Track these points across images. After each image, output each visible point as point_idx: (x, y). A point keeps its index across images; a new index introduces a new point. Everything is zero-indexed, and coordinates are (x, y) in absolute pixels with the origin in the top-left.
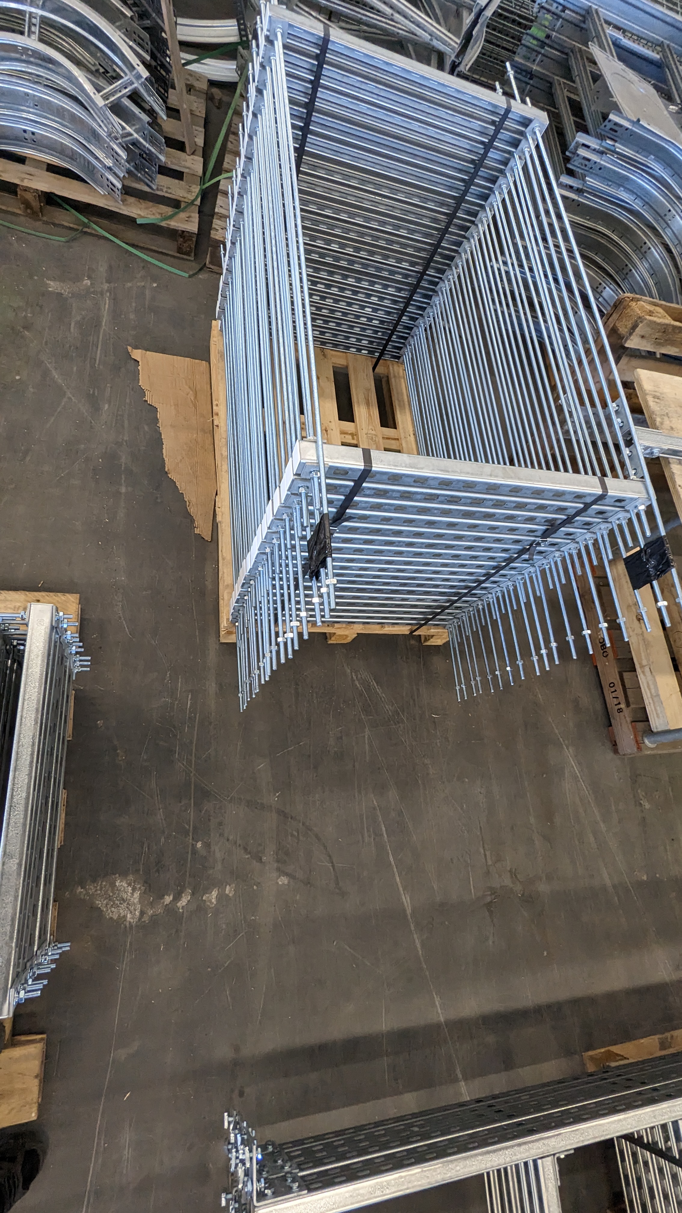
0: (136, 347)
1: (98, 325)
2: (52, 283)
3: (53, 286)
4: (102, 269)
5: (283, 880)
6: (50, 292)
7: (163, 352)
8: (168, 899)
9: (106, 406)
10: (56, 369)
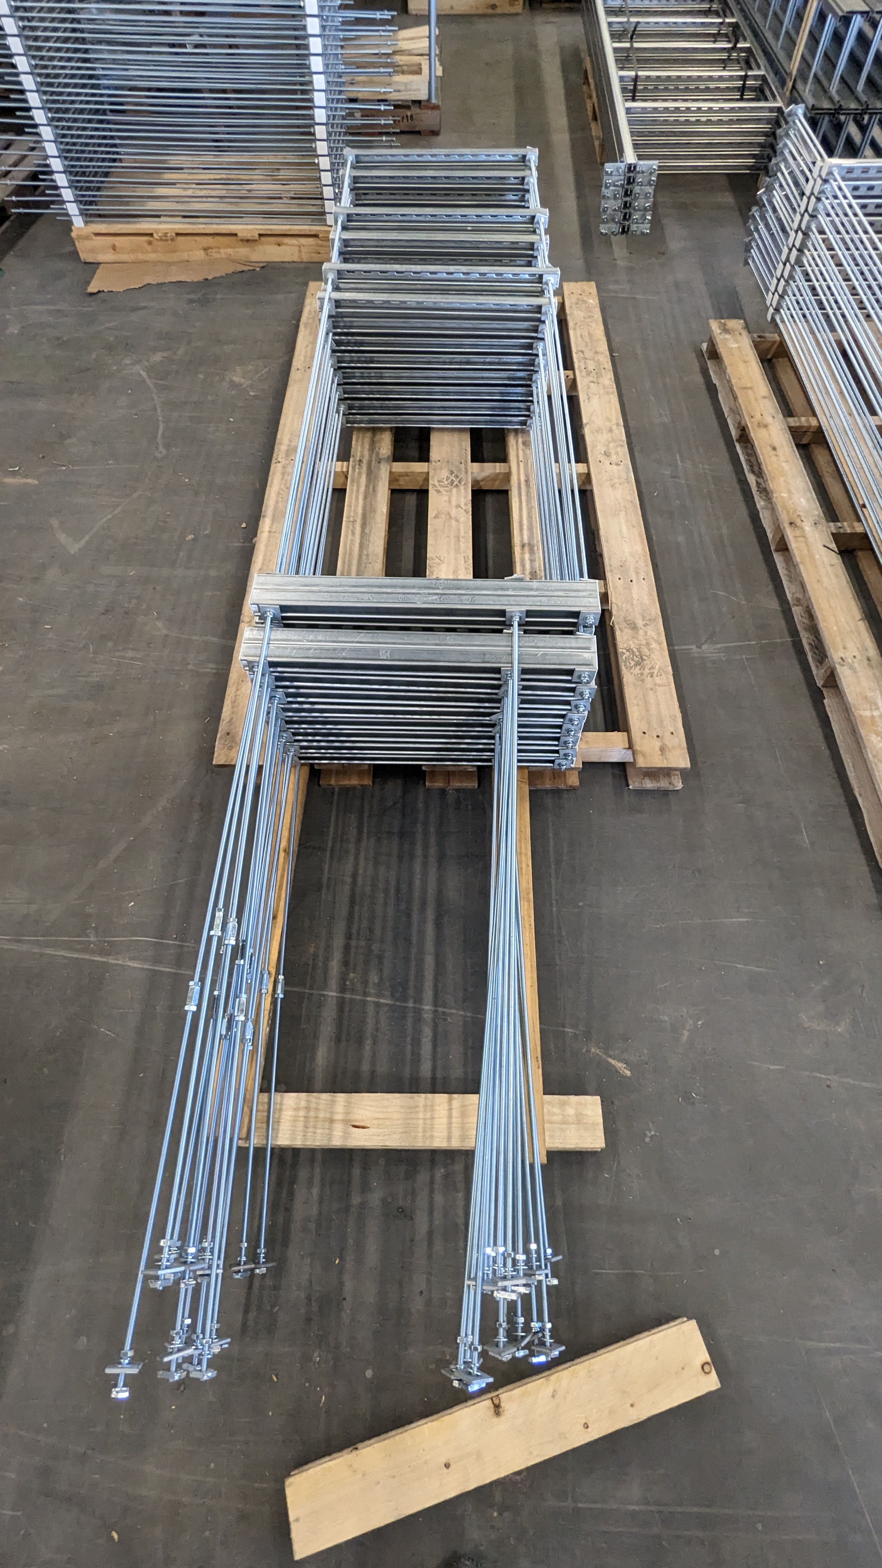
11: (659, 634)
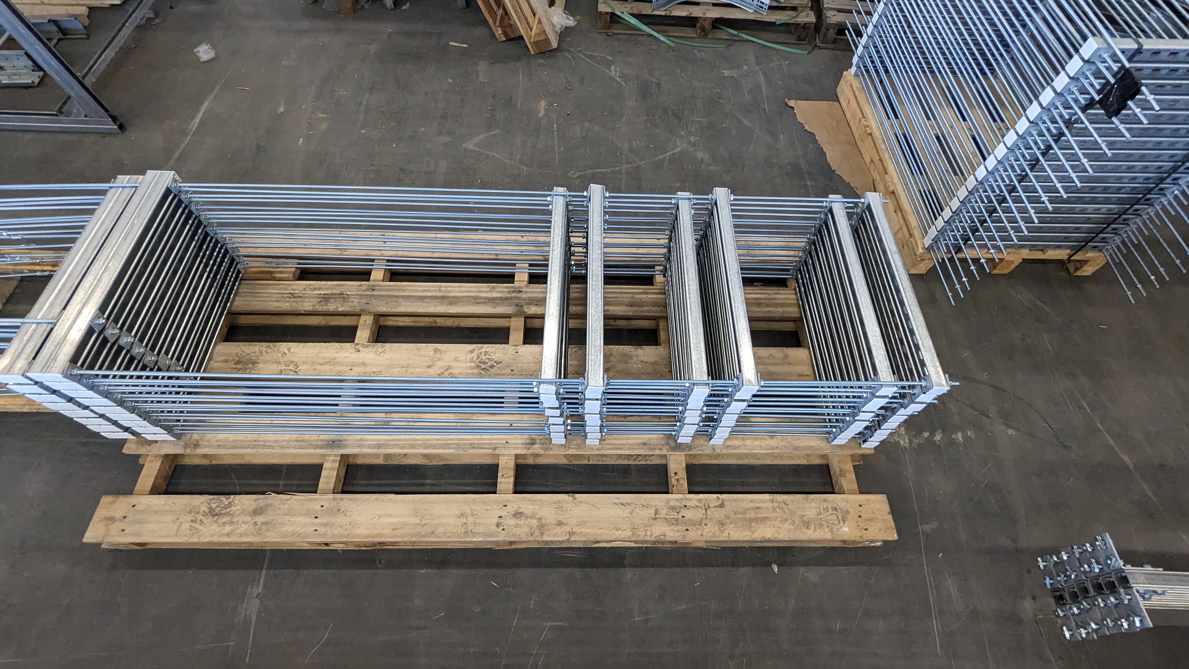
0: (789, 100)
1: (761, 90)
2: (725, 71)
3: (726, 73)
4: (752, 58)
5: (1011, 432)
6: (726, 77)
7: (807, 100)
8: (926, 435)
9: (782, 136)
10: (744, 118)
11: (241, 535)
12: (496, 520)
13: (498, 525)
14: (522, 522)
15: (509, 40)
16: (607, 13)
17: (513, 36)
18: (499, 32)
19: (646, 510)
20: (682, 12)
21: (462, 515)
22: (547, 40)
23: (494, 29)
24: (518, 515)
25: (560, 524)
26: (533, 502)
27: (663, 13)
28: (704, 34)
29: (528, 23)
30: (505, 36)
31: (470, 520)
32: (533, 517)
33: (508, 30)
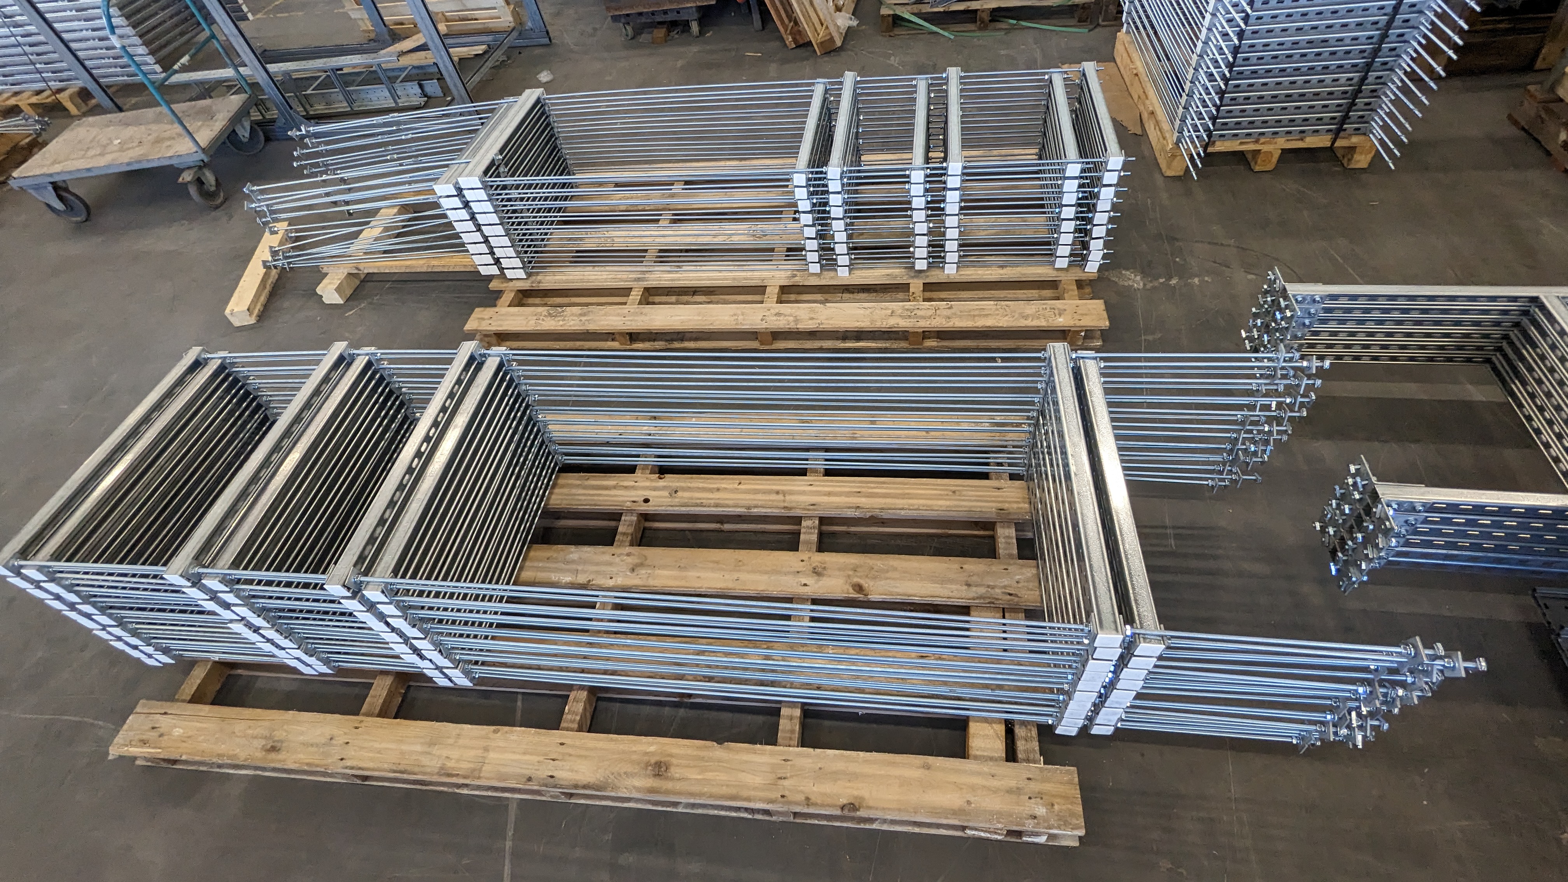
1: (1036, 62)
3: (1002, 52)
4: (1031, 40)
5: (1250, 277)
12: (760, 318)
13: (762, 320)
14: (781, 318)
15: (798, 46)
16: (889, 15)
17: (801, 42)
18: (789, 39)
19: (884, 311)
20: (961, 7)
21: (735, 315)
22: (832, 40)
23: (785, 36)
24: (778, 314)
25: (812, 319)
26: (792, 308)
27: (942, 10)
28: (984, 27)
29: (816, 30)
30: (795, 43)
31: (741, 317)
32: (791, 315)
33: (798, 37)
